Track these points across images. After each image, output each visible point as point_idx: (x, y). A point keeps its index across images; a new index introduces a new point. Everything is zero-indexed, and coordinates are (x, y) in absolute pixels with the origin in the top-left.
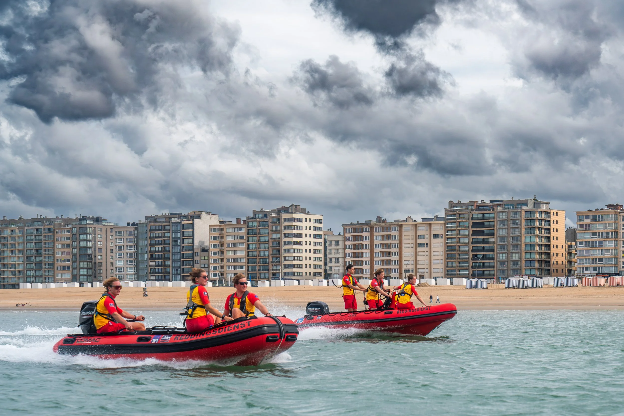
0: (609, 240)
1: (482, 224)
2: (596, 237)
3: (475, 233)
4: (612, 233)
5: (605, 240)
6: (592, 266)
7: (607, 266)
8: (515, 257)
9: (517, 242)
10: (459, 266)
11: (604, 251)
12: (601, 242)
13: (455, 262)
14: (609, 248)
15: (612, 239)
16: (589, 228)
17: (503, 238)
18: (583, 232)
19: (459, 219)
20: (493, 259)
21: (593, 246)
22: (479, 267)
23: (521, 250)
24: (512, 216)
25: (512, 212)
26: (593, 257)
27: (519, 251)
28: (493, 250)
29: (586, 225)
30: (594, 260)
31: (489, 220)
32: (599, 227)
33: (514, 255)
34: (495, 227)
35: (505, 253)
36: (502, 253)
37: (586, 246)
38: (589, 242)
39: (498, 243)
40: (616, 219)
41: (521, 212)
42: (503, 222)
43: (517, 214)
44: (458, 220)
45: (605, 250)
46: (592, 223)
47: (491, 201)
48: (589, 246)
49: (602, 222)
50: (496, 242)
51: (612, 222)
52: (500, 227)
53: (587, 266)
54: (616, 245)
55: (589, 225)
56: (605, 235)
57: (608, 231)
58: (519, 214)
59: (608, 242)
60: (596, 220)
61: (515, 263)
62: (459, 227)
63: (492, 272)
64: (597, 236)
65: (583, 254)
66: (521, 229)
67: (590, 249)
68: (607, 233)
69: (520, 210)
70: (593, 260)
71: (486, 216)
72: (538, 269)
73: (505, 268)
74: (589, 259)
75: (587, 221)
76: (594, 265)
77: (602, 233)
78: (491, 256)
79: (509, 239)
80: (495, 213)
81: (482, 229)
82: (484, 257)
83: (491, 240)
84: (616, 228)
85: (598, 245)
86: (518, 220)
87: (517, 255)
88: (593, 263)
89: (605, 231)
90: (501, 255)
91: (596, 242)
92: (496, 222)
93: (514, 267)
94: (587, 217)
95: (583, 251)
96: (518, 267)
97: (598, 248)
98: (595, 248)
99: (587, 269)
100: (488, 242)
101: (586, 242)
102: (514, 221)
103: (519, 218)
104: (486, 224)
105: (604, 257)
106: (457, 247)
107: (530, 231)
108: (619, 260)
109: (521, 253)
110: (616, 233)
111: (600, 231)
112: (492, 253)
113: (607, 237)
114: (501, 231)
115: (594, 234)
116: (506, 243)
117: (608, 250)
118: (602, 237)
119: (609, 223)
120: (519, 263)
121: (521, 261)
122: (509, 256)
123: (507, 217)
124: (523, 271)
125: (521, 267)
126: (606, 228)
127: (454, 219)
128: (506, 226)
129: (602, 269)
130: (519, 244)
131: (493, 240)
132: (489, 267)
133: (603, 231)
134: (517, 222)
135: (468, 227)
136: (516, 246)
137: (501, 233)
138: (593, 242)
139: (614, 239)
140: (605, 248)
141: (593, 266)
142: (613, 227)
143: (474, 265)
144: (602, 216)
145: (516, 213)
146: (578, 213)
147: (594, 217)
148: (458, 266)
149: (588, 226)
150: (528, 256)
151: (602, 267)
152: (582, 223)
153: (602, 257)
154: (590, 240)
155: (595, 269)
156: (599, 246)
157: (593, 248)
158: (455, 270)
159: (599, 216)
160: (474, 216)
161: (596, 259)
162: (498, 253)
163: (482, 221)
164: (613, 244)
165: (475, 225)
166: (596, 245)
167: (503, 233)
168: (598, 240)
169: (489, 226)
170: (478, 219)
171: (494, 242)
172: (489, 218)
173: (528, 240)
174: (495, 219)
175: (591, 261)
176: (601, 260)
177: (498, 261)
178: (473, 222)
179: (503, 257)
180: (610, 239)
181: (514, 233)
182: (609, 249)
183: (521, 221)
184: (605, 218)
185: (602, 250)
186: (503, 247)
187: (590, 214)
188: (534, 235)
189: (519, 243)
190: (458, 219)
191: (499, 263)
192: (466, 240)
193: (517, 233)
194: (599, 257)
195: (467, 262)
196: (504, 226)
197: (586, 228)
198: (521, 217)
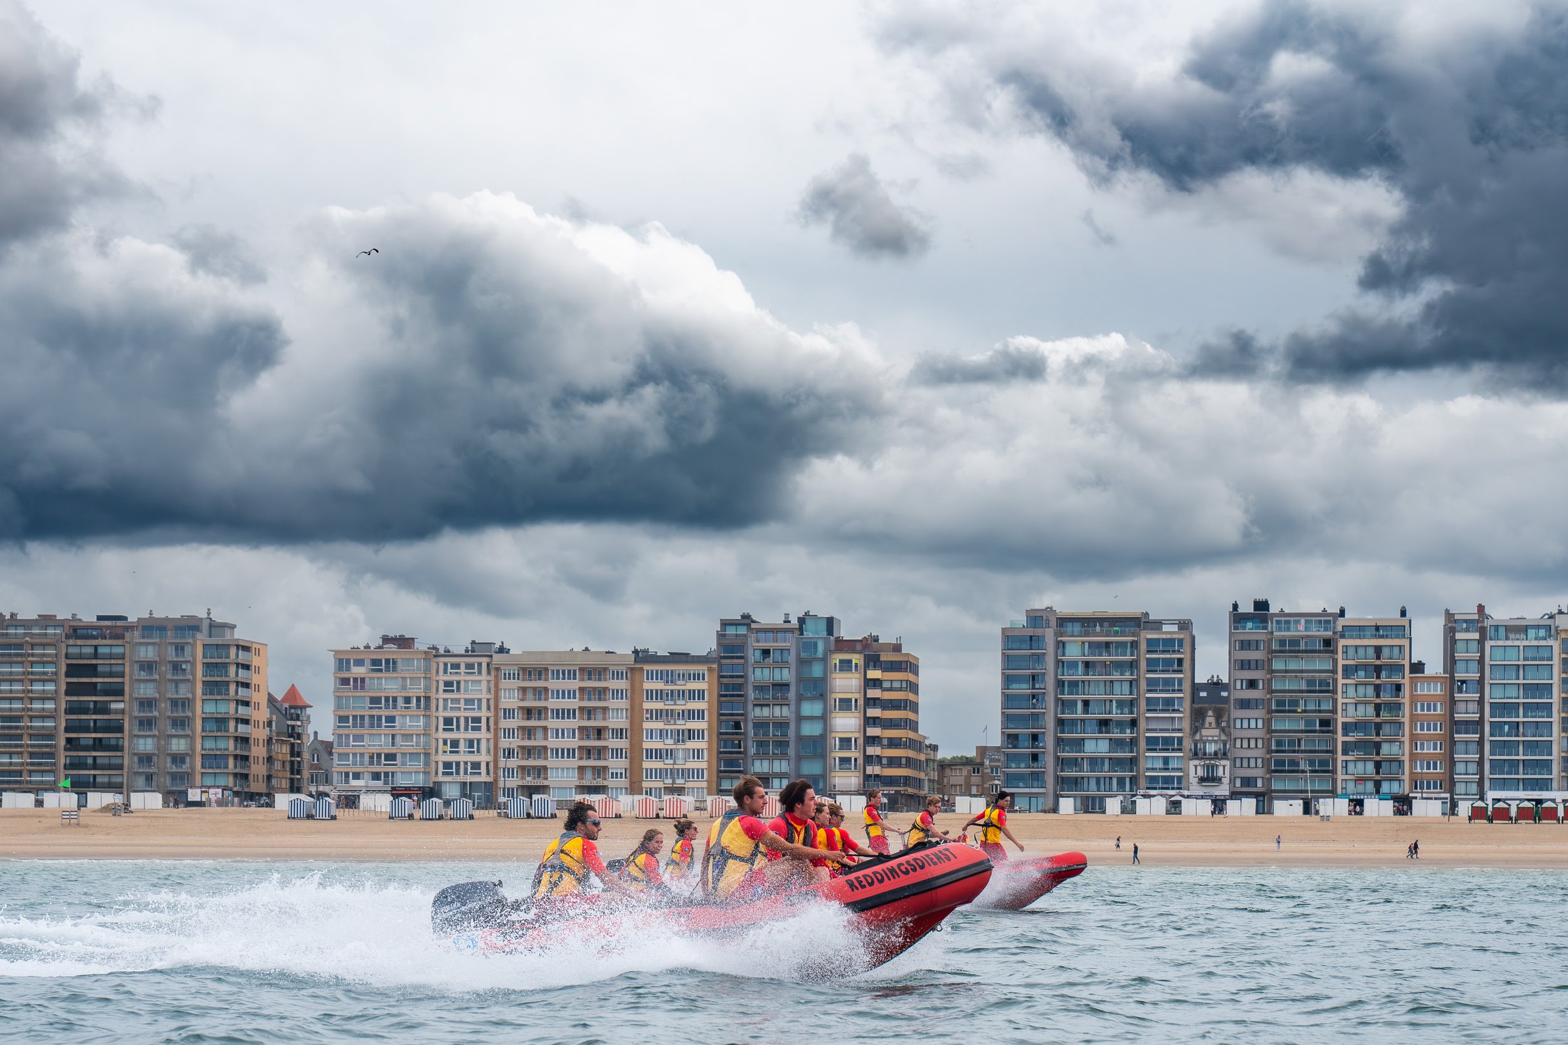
0: (410, 713)
1: (92, 670)
2: (381, 708)
3: (71, 690)
4: (418, 699)
5: (403, 713)
6: (370, 770)
7: (406, 770)
8: (178, 745)
9: (184, 711)
10: (32, 764)
11: (398, 739)
12: (391, 719)
13: (21, 753)
14: (411, 732)
15: (419, 713)
16: (363, 688)
17: (147, 704)
18: (350, 694)
19: (33, 655)
20: (118, 748)
21: (372, 726)
22: (84, 766)
23: (192, 731)
24: (171, 654)
25: (172, 644)
26: (375, 750)
27: (190, 733)
28: (120, 729)
29: (355, 680)
30: (375, 758)
31: (113, 662)
32: (388, 685)
33: (174, 741)
34: (127, 678)
35: (153, 736)
36: (145, 737)
37: (355, 726)
38: (362, 717)
39: (136, 714)
40: (427, 669)
41: (194, 646)
42: (148, 666)
43: (183, 649)
44: (30, 659)
45: (403, 735)
46: (370, 675)
47: (100, 618)
48: (362, 726)
49: (395, 675)
50: (127, 709)
51: (419, 675)
52: (140, 678)
53: (357, 770)
54: (427, 726)
55: (363, 680)
56: (400, 703)
57: (411, 695)
58: (188, 649)
59: (408, 718)
60: (381, 670)
61: (178, 759)
62: (32, 673)
63: (118, 780)
64: (383, 705)
65: (347, 745)
66: (193, 682)
67: (366, 732)
68: (407, 700)
69: (191, 641)
70: (371, 757)
71: (101, 650)
72: (235, 775)
73: (153, 770)
74: (362, 755)
75: (358, 671)
76: (376, 768)
77: (395, 699)
78: (113, 742)
79: (163, 705)
80: (127, 645)
81: (94, 680)
82: (98, 744)
83: (113, 706)
84: (427, 688)
85: (384, 724)
86: (186, 662)
87: (182, 741)
88: (371, 763)
89: (403, 694)
90: (141, 741)
91: (379, 718)
92: (127, 664)
93: (174, 769)
94: (359, 663)
95: (348, 736)
96: (185, 768)
97: (387, 732)
98: (378, 732)
99: (357, 776)
100: (107, 711)
101: (355, 717)
102: (176, 667)
103: (190, 658)
104: (100, 669)
105: (398, 751)
106: (26, 719)
107: (215, 688)
108: (433, 758)
109: (192, 738)
110: (427, 699)
111: (390, 695)
112: (119, 735)
113: (405, 708)
114: (142, 686)
115: (375, 700)
116: (156, 714)
117: (407, 737)
118: (395, 707)
119: (410, 678)
120: (188, 760)
121: (192, 756)
122: (163, 742)
123: (159, 656)
124: (198, 777)
125: (193, 768)
126: (404, 688)
127: (17, 655)
128: (156, 677)
129: (393, 777)
130: (188, 718)
131: (121, 706)
132: (110, 767)
133: (399, 694)
134: (184, 666)
135: (56, 673)
136: (181, 723)
137: (142, 691)
138: (372, 717)
139: (423, 713)
140: (403, 732)
141: (374, 770)
142: (422, 687)
143: (68, 761)
144: (394, 662)
145: (180, 648)
146: (337, 652)
147: (376, 662)
148: (28, 764)
149: (360, 683)
150: (209, 744)
151: (393, 773)
152: (346, 675)
153: (394, 751)
154: (366, 713)
155: (376, 776)
156: (386, 727)
157: (374, 732)
158: (20, 773)
159: (387, 661)
160: (71, 650)
161: (379, 755)
162: (135, 736)
163: (94, 662)
164: (421, 724)
165: (72, 670)
166: (379, 726)
167: (147, 691)
168: (384, 713)
169: (111, 675)
170: (81, 656)
171: (123, 711)
172: (111, 656)
173: (210, 708)
174: (127, 659)
175: (367, 758)
176: (391, 757)
177: (135, 754)
178: (68, 665)
179: (146, 745)
180: (415, 713)
181: (177, 692)
182: (412, 735)
183: (193, 664)
184: (399, 665)
185: (393, 736)
186: (146, 723)
187: (366, 656)
188: (227, 697)
189: (190, 714)
190: (29, 655)
191: (136, 759)
192: (50, 705)
193: (183, 692)
194: (386, 751)
195: (51, 755)
196: (151, 674)
197: (355, 687)
198: (194, 655)
